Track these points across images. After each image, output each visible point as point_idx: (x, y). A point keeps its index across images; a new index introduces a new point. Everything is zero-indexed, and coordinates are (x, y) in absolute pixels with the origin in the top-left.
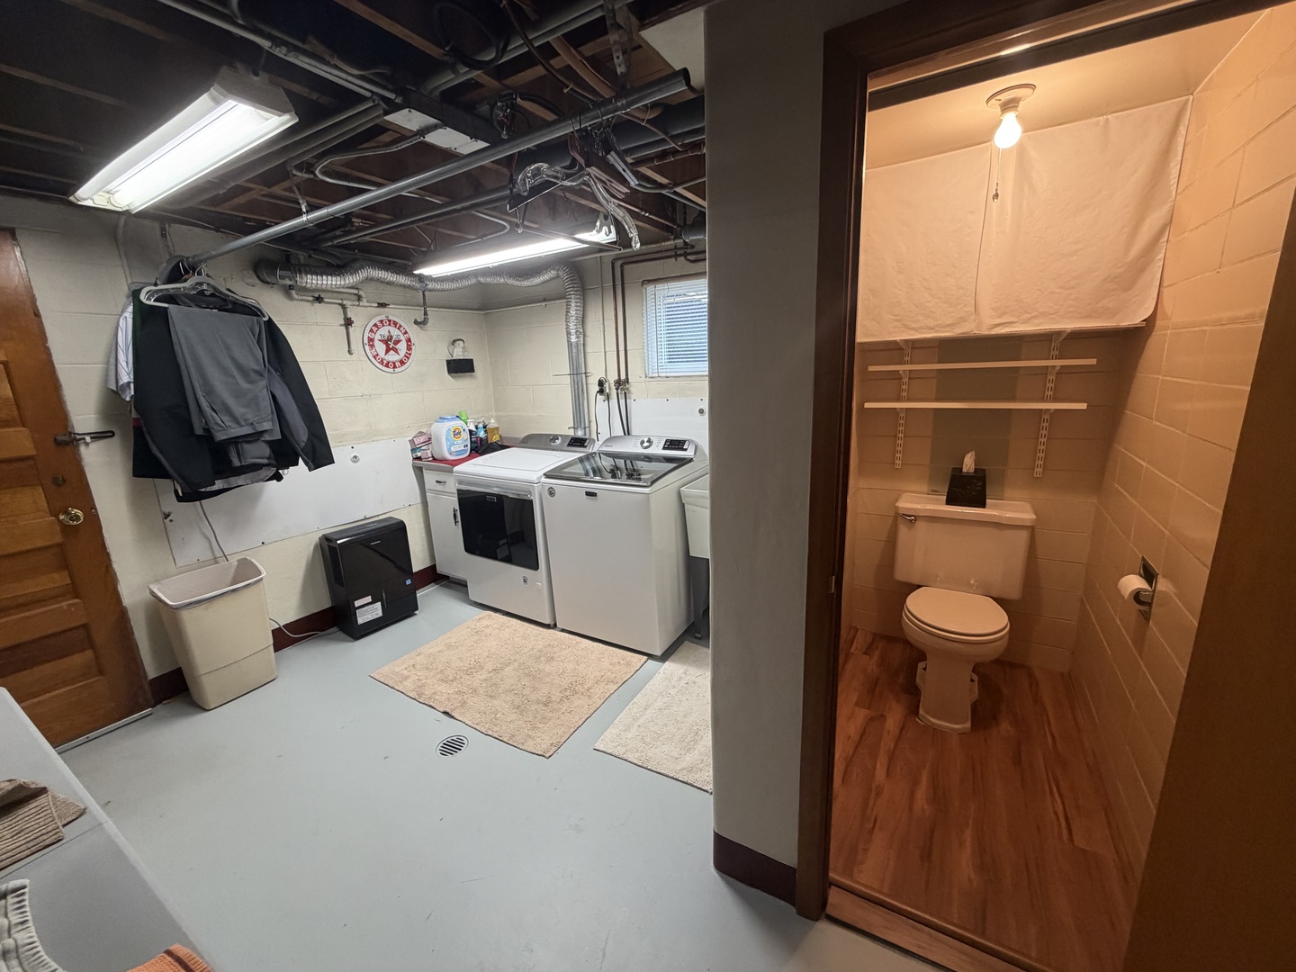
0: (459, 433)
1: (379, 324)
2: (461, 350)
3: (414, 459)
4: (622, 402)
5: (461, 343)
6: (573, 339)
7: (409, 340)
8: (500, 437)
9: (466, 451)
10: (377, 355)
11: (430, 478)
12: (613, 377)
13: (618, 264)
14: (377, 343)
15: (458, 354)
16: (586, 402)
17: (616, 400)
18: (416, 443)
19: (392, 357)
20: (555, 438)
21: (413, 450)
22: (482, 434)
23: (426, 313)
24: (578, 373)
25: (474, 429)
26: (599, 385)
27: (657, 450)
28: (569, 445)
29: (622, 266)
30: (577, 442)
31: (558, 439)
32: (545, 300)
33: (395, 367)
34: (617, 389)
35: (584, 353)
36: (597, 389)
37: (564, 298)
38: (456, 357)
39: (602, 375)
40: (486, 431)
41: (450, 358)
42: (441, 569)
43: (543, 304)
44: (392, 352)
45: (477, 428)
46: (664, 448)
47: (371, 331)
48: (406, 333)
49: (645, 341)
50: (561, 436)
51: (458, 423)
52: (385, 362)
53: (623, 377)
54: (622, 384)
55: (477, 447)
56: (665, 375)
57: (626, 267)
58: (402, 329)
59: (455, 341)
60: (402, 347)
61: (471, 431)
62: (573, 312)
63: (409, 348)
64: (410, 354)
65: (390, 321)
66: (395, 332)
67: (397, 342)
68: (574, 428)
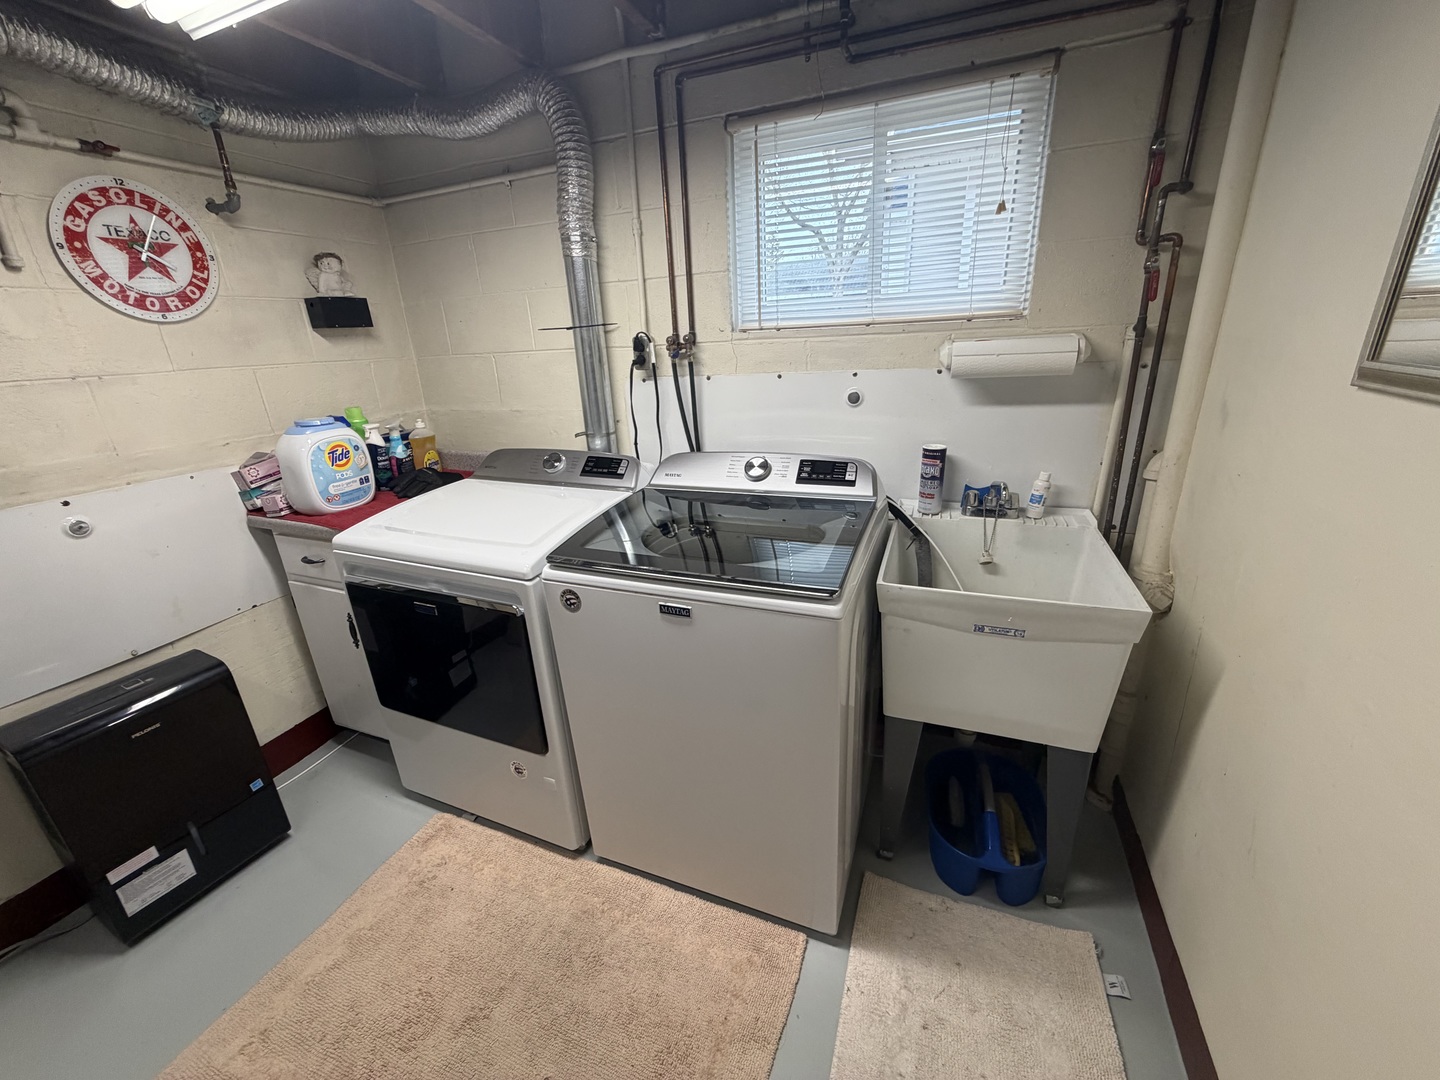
0: (345, 454)
1: (93, 196)
2: (336, 278)
3: (250, 512)
4: (685, 382)
5: (333, 262)
6: (577, 252)
7: (196, 247)
8: (440, 454)
9: (366, 492)
10: (105, 276)
11: (291, 552)
12: (661, 333)
13: (670, 78)
14: (97, 247)
15: (330, 284)
16: (607, 383)
17: (672, 379)
18: (249, 479)
19: (151, 283)
20: (554, 457)
21: (245, 494)
22: (400, 451)
23: (230, 183)
24: (589, 326)
25: (380, 442)
26: (636, 348)
27: (784, 482)
28: (584, 473)
29: (678, 82)
30: (602, 467)
31: (559, 460)
32: (508, 171)
33: (165, 308)
34: (674, 357)
35: (600, 283)
36: (631, 356)
37: (554, 162)
38: (324, 292)
39: (638, 328)
40: (407, 446)
41: (313, 295)
42: (340, 718)
43: (506, 179)
44: (149, 272)
45: (387, 439)
46: (800, 480)
47: (71, 211)
48: (184, 228)
49: (731, 254)
50: (565, 452)
51: (341, 434)
52: (132, 296)
53: (684, 330)
54: (683, 348)
55: (390, 479)
56: (774, 324)
57: (689, 84)
58: (171, 216)
59: (318, 258)
60: (179, 261)
61: (373, 449)
62: (573, 191)
63: (200, 264)
64: (206, 281)
65: (130, 193)
66: (151, 224)
67: (162, 249)
68: (587, 436)
